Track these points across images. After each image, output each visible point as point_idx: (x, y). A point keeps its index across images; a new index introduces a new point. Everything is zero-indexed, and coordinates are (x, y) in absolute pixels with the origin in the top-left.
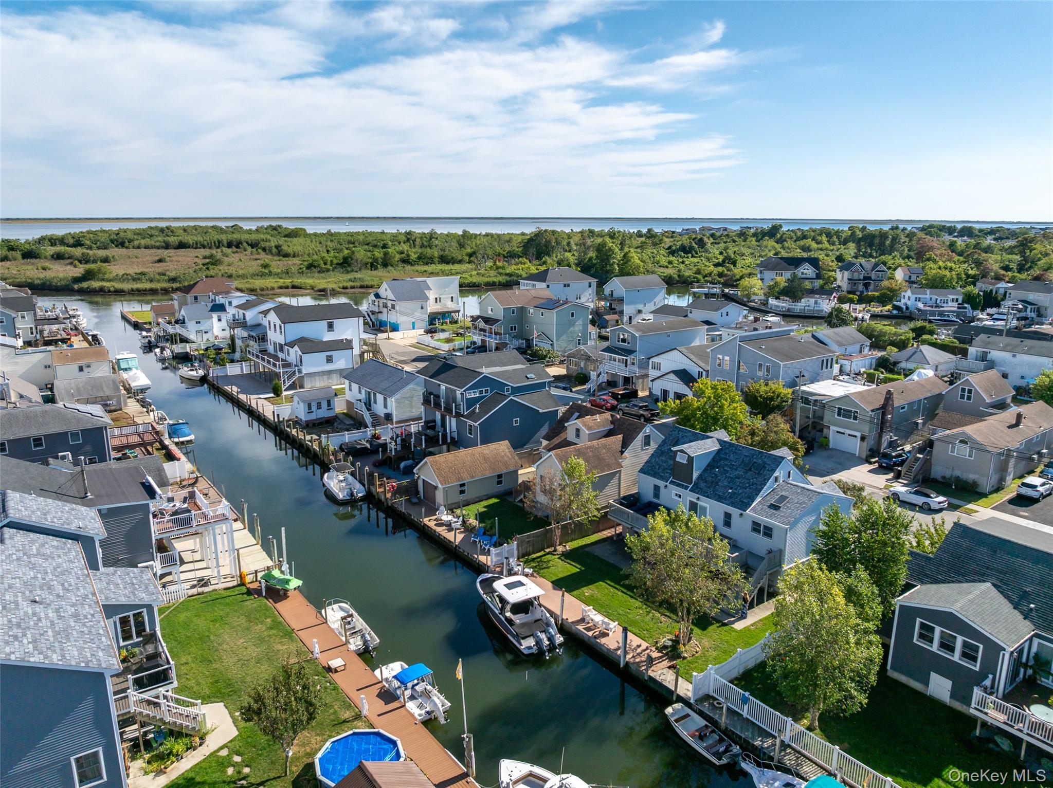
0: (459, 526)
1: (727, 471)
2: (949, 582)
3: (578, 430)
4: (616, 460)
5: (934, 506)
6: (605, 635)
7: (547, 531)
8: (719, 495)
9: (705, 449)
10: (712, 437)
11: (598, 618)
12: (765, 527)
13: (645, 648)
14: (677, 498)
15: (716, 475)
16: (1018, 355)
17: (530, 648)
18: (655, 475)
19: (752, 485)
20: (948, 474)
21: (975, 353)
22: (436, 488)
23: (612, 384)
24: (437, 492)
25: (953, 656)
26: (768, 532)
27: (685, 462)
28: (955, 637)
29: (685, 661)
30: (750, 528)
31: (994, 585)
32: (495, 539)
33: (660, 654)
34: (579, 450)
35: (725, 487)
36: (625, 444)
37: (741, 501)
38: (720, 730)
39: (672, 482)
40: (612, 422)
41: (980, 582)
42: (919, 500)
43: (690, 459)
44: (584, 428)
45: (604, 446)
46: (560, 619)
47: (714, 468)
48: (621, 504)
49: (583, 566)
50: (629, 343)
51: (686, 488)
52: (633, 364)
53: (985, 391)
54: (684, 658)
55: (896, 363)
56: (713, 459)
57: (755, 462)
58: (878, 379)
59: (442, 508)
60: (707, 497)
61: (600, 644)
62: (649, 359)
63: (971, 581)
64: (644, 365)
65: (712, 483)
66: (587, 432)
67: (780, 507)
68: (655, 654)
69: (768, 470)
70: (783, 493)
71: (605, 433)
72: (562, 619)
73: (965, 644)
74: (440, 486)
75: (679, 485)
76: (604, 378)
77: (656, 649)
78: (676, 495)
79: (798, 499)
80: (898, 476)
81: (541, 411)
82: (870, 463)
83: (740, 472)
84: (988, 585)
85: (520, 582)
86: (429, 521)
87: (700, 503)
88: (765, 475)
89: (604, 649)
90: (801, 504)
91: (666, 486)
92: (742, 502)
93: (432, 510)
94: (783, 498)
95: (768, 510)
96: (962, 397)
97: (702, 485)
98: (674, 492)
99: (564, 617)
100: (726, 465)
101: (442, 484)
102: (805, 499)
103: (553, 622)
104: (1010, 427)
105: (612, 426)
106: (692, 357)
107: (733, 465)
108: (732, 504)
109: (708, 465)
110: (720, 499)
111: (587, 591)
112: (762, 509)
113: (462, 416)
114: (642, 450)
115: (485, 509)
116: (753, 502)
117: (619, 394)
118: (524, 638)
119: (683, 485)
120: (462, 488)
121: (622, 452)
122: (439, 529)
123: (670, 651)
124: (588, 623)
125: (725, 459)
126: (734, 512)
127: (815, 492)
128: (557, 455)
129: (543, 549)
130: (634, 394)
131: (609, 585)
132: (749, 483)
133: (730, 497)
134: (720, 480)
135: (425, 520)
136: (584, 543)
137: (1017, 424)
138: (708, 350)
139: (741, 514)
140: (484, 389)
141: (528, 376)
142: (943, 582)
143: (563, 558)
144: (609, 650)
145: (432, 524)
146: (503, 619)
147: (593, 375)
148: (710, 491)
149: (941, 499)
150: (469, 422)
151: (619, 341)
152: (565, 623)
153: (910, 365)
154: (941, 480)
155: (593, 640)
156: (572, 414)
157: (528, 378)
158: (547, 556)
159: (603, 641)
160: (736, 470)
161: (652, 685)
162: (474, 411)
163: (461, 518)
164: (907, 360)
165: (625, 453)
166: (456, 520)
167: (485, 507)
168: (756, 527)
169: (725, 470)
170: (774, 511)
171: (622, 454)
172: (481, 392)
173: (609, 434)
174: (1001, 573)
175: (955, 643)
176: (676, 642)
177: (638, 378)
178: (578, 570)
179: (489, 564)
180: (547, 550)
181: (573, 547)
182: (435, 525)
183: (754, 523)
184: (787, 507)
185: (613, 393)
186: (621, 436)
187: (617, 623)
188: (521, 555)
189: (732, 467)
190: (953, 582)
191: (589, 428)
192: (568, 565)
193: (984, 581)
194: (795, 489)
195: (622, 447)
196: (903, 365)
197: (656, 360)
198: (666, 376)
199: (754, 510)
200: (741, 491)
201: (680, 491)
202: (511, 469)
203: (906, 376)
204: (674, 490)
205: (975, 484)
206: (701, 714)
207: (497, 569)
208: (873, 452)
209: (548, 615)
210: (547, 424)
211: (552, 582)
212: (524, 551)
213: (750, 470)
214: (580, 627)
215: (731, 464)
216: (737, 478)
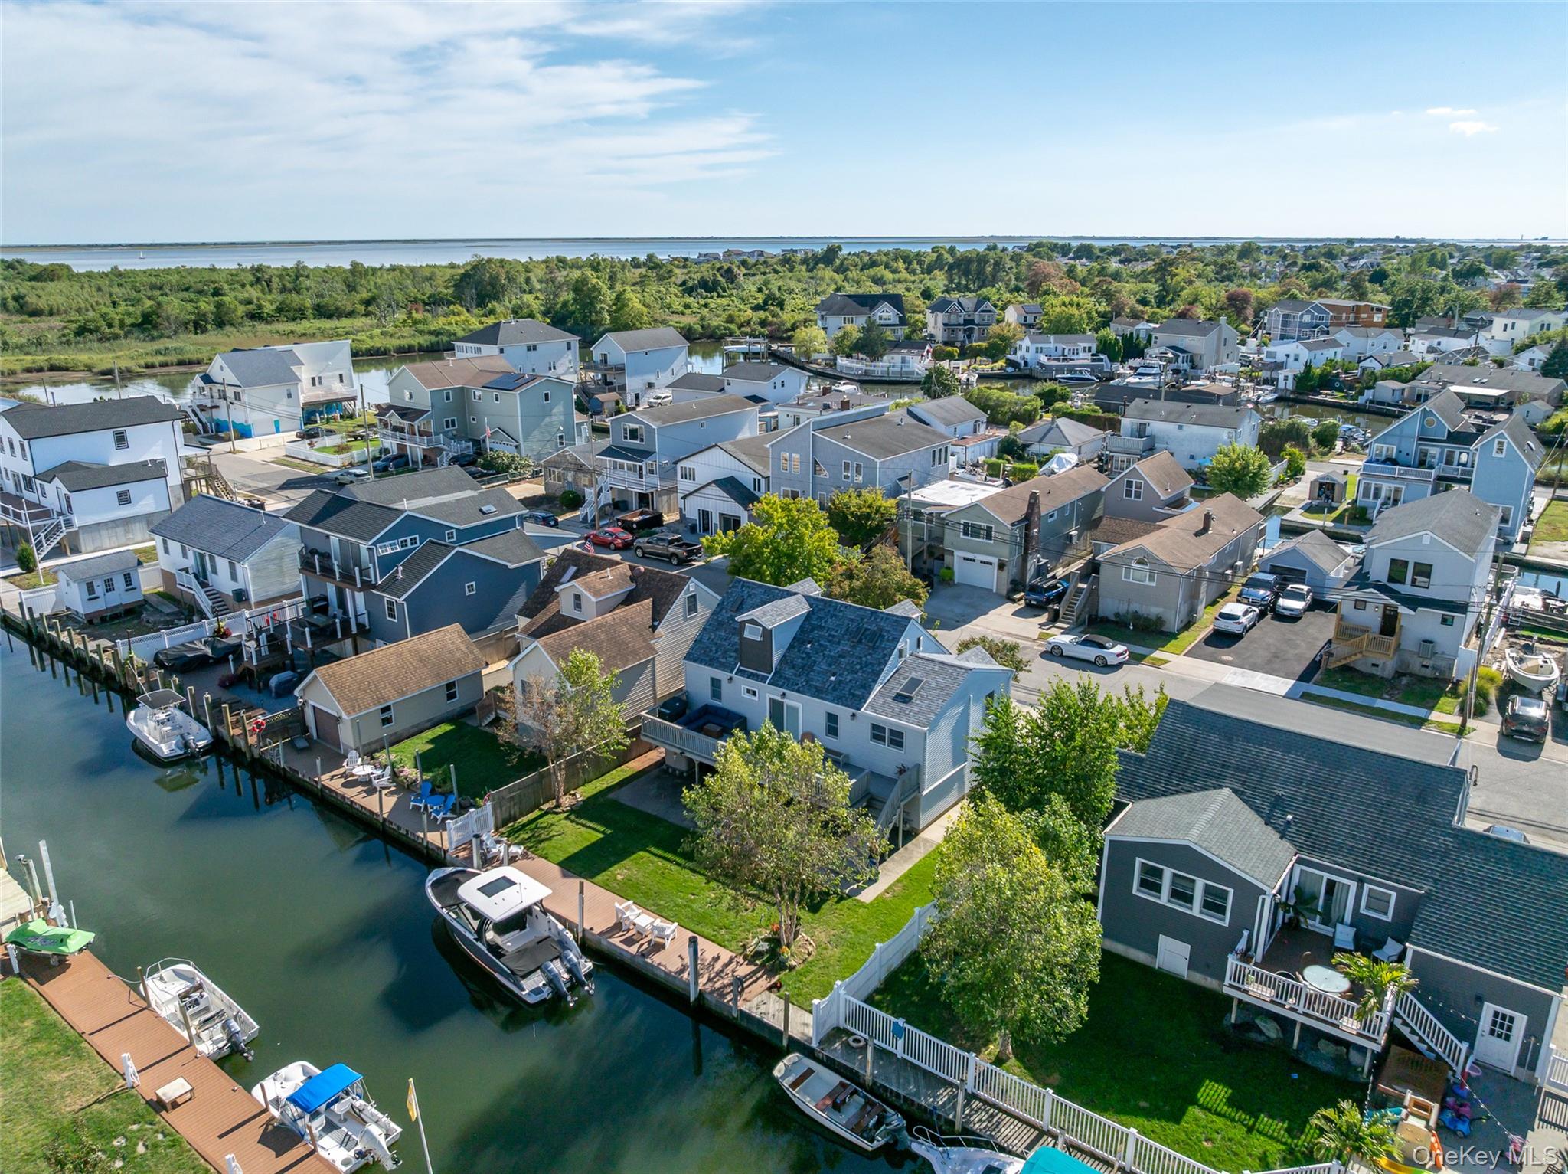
0: (386, 784)
1: (826, 648)
2: (1172, 794)
3: (577, 597)
4: (645, 641)
5: (1112, 660)
6: (658, 947)
7: (542, 776)
8: (816, 687)
9: (789, 614)
10: (796, 594)
11: (644, 920)
12: (892, 732)
13: (727, 960)
14: (749, 696)
15: (808, 654)
16: (1185, 427)
17: (537, 991)
18: (711, 662)
19: (866, 666)
20: (1122, 608)
21: (1129, 426)
22: (338, 719)
23: (620, 505)
24: (340, 727)
25: (1191, 909)
26: (897, 739)
27: (759, 638)
28: (1193, 881)
29: (794, 973)
30: (869, 736)
31: (1235, 791)
32: (453, 799)
33: (752, 968)
34: (583, 632)
35: (824, 673)
36: (657, 615)
37: (850, 694)
38: (862, 1086)
39: (739, 672)
40: (632, 579)
41: (1215, 788)
42: (1091, 653)
43: (767, 634)
44: (587, 593)
45: (624, 621)
46: (580, 930)
47: (804, 643)
48: (662, 715)
49: (607, 827)
50: (642, 440)
51: (763, 679)
52: (651, 472)
53: (1158, 482)
54: (792, 968)
55: (1025, 447)
56: (802, 627)
57: (866, 629)
58: (1004, 471)
59: (353, 754)
60: (798, 691)
61: (652, 965)
62: (676, 463)
63: (1202, 789)
64: (668, 473)
65: (803, 667)
66: (594, 599)
67: (911, 698)
68: (744, 970)
69: (888, 640)
70: (914, 675)
71: (622, 598)
72: (584, 930)
73: (1208, 890)
74: (344, 716)
75: (751, 676)
76: (607, 498)
77: (745, 958)
78: (748, 691)
79: (937, 682)
80: (1055, 618)
81: (511, 566)
82: (1014, 601)
83: (845, 646)
84: (1227, 791)
85: (504, 878)
86: (332, 779)
87: (786, 701)
88: (885, 648)
89: (659, 972)
90: (942, 690)
91: (731, 679)
92: (854, 695)
93: (335, 758)
94: (914, 683)
95: (894, 704)
96: (1129, 494)
97: (788, 672)
98: (744, 687)
99: (587, 926)
100: (821, 636)
101: (348, 713)
102: (947, 681)
103: (571, 939)
104: (1198, 534)
105: (633, 586)
106: (743, 457)
107: (833, 636)
108: (838, 700)
109: (795, 638)
110: (818, 693)
111: (619, 872)
112: (884, 703)
113: (374, 587)
114: (686, 620)
115: (431, 746)
116: (870, 693)
117: (633, 522)
118: (524, 977)
119: (758, 676)
120: (386, 715)
121: (654, 628)
122: (350, 793)
123: (768, 960)
124: (628, 930)
125: (821, 628)
126: (842, 711)
127: (961, 668)
128: (546, 646)
129: (537, 806)
130: (657, 520)
131: (655, 855)
132: (860, 664)
133: (834, 689)
134: (815, 662)
135: (323, 778)
136: (605, 786)
137: (1205, 529)
138: (767, 446)
139: (854, 715)
140: (408, 539)
141: (484, 509)
142: (1164, 794)
143: (572, 817)
144: (668, 974)
145: (336, 785)
146: (484, 949)
147: (590, 494)
148: (801, 682)
149: (1120, 648)
150: (388, 597)
151: (626, 438)
152: (588, 935)
153: (1045, 448)
154: (1113, 618)
155: (639, 960)
156: (565, 570)
157: (484, 513)
158: (546, 817)
159: (656, 959)
160: (839, 643)
161: (744, 1024)
162: (394, 577)
163: (389, 769)
164: (1040, 441)
165: (659, 629)
166: (379, 772)
167: (430, 742)
168: (878, 732)
169: (821, 645)
170: (903, 705)
171: (654, 631)
172: (404, 544)
173: (630, 599)
174: (1242, 771)
175: (1193, 890)
176: (775, 942)
177: (660, 494)
178: (601, 836)
179: (446, 846)
180: (545, 807)
181: (588, 795)
182: (344, 785)
183: (875, 727)
184: (922, 696)
185: (624, 521)
186: (649, 601)
187: (676, 924)
188: (500, 822)
189: (831, 639)
190: (1177, 792)
191: (596, 593)
192: (583, 829)
193: (1221, 787)
194: (930, 666)
195: (654, 620)
196: (1035, 448)
197: (686, 464)
198: (703, 491)
199: (872, 707)
200: (849, 678)
201: (754, 684)
202: (469, 671)
203: (1041, 464)
204: (744, 684)
205: (1159, 621)
206: (830, 1064)
207: (461, 854)
208: (1016, 585)
209: (561, 927)
210: (523, 586)
211: (559, 864)
212: (506, 815)
213: (860, 641)
214: (616, 941)
215: (830, 635)
216: (841, 656)
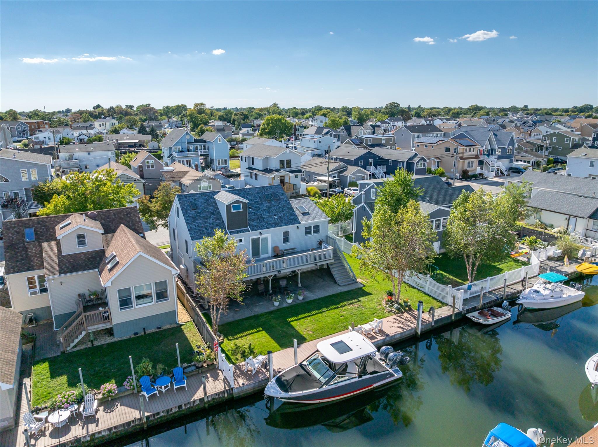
3: (81, 237)
8: (273, 223)
12: (314, 227)
15: (254, 213)
19: (284, 207)
26: (317, 229)
27: (241, 210)
35: (270, 216)
37: (289, 219)
51: (247, 231)
57: (268, 194)
60: (267, 228)
65: (258, 218)
67: (307, 213)
75: (239, 232)
78: (238, 241)
79: (306, 205)
83: (267, 204)
87: (261, 237)
88: (283, 199)
90: (312, 207)
92: (292, 220)
94: (301, 208)
97: (254, 223)
100: (252, 204)
105: (99, 223)
108: (287, 224)
110: (276, 225)
116: (297, 216)
119: (242, 231)
126: (290, 228)
132: (280, 207)
133: (280, 221)
134: (261, 214)
139: (298, 227)
148: (264, 224)
160: (263, 204)
168: (308, 231)
169: (256, 207)
170: (309, 216)
178: (262, 332)
183: (307, 228)
189: (257, 203)
200: (282, 214)
201: (241, 236)
204: (235, 238)
215: (255, 202)
216: (269, 208)
